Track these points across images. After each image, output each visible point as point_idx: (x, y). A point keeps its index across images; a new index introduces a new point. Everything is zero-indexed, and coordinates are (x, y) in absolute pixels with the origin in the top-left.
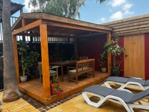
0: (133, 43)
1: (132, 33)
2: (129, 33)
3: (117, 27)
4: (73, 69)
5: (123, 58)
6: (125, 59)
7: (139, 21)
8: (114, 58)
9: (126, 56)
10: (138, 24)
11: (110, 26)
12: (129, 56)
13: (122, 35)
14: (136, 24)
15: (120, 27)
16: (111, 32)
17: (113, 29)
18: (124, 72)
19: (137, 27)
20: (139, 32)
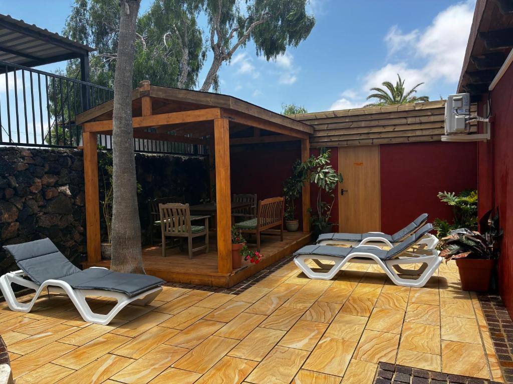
0: (357, 164)
1: (357, 143)
2: (349, 143)
3: (325, 127)
4: (250, 218)
5: (337, 197)
6: (341, 199)
7: (369, 118)
8: (319, 198)
9: (342, 191)
10: (368, 124)
11: (308, 123)
12: (349, 191)
13: (335, 144)
14: (363, 124)
15: (331, 126)
16: (311, 137)
17: (315, 131)
18: (338, 226)
19: (366, 131)
20: (370, 141)
